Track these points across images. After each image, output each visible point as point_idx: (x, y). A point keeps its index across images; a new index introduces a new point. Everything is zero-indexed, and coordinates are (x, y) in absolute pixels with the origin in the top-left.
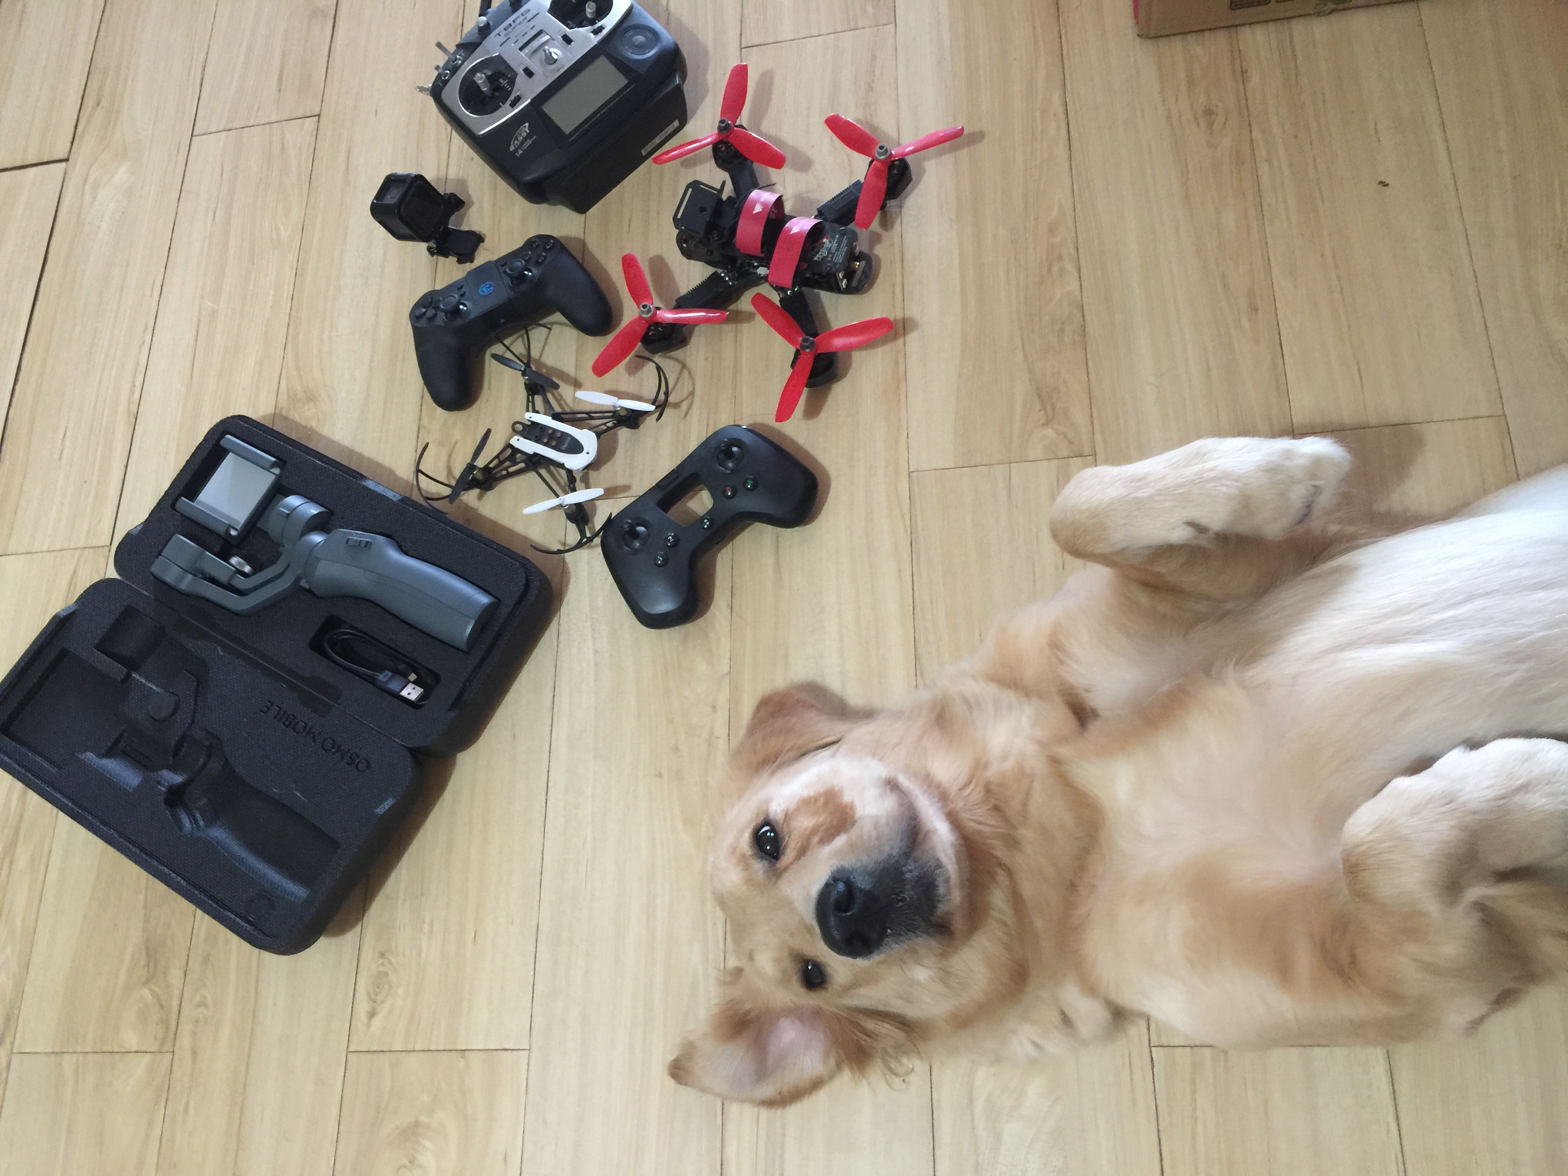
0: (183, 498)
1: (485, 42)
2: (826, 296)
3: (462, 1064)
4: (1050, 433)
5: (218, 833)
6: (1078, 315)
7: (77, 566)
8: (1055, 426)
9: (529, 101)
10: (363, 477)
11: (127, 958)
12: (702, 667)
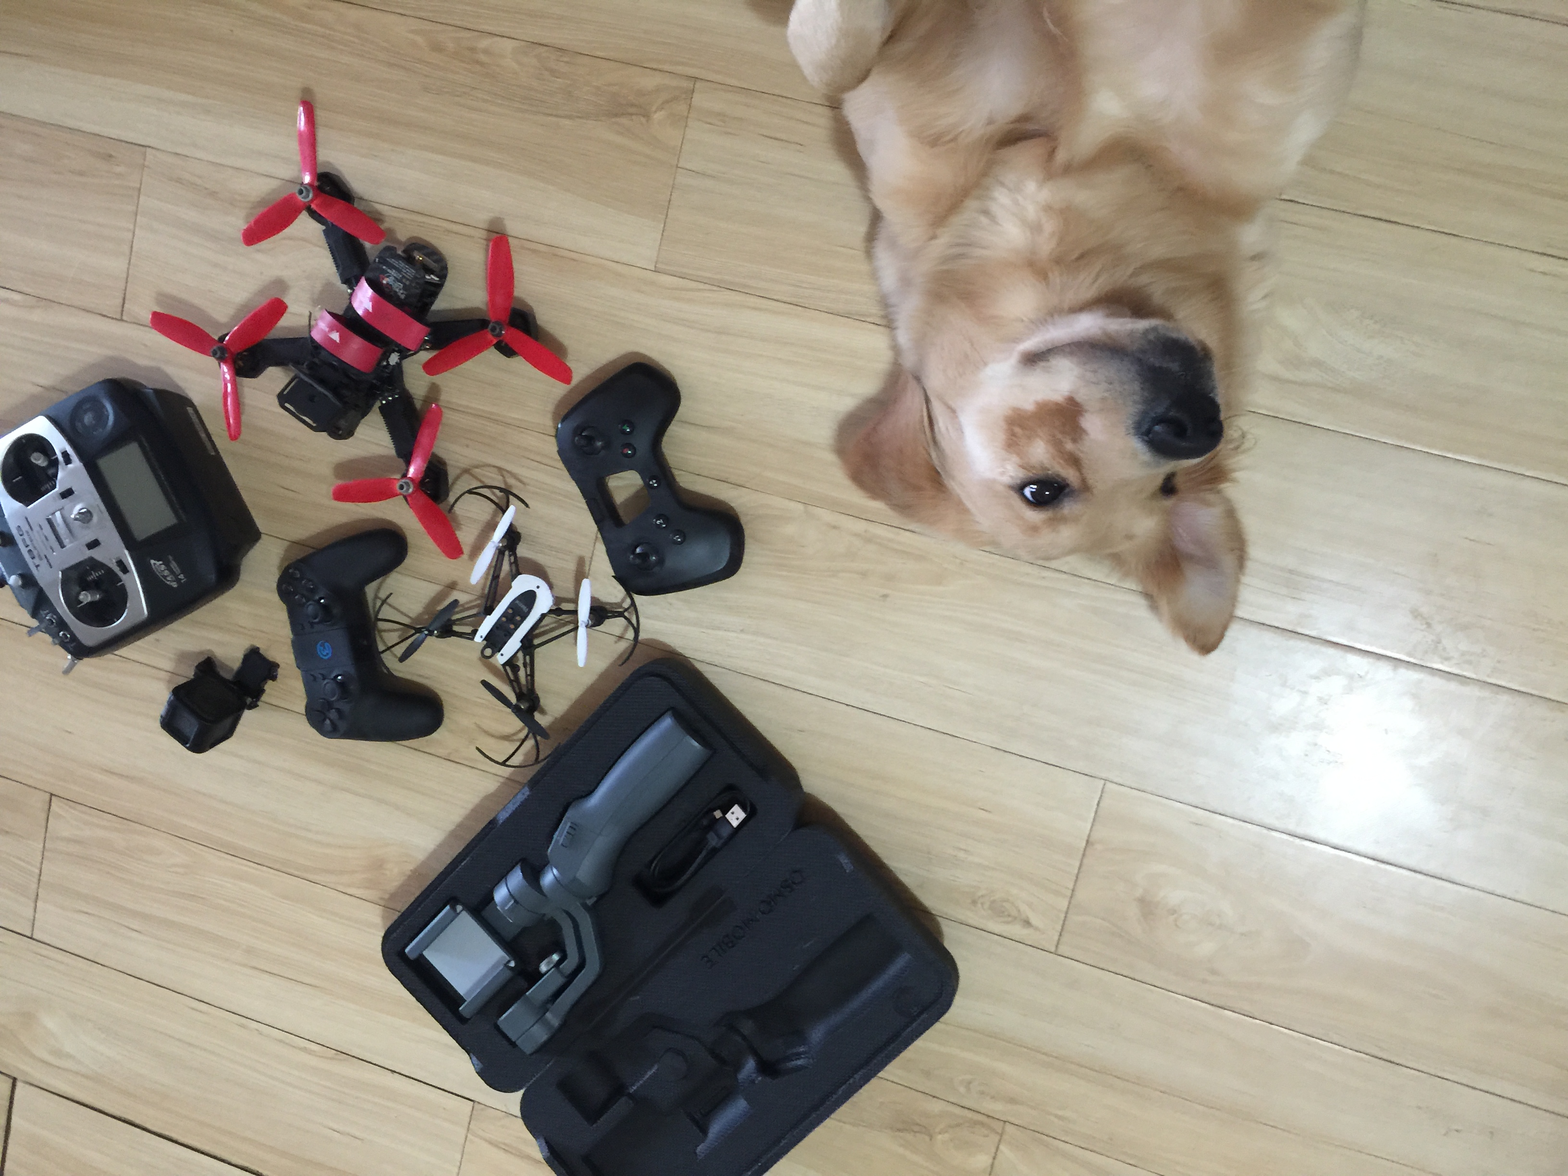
0: (460, 1009)
1: (42, 584)
2: (441, 304)
3: (1099, 847)
4: (658, 116)
5: (817, 1034)
6: (542, 50)
7: (486, 1140)
8: (654, 109)
9: (126, 552)
10: (492, 823)
11: (901, 1150)
12: (790, 529)
